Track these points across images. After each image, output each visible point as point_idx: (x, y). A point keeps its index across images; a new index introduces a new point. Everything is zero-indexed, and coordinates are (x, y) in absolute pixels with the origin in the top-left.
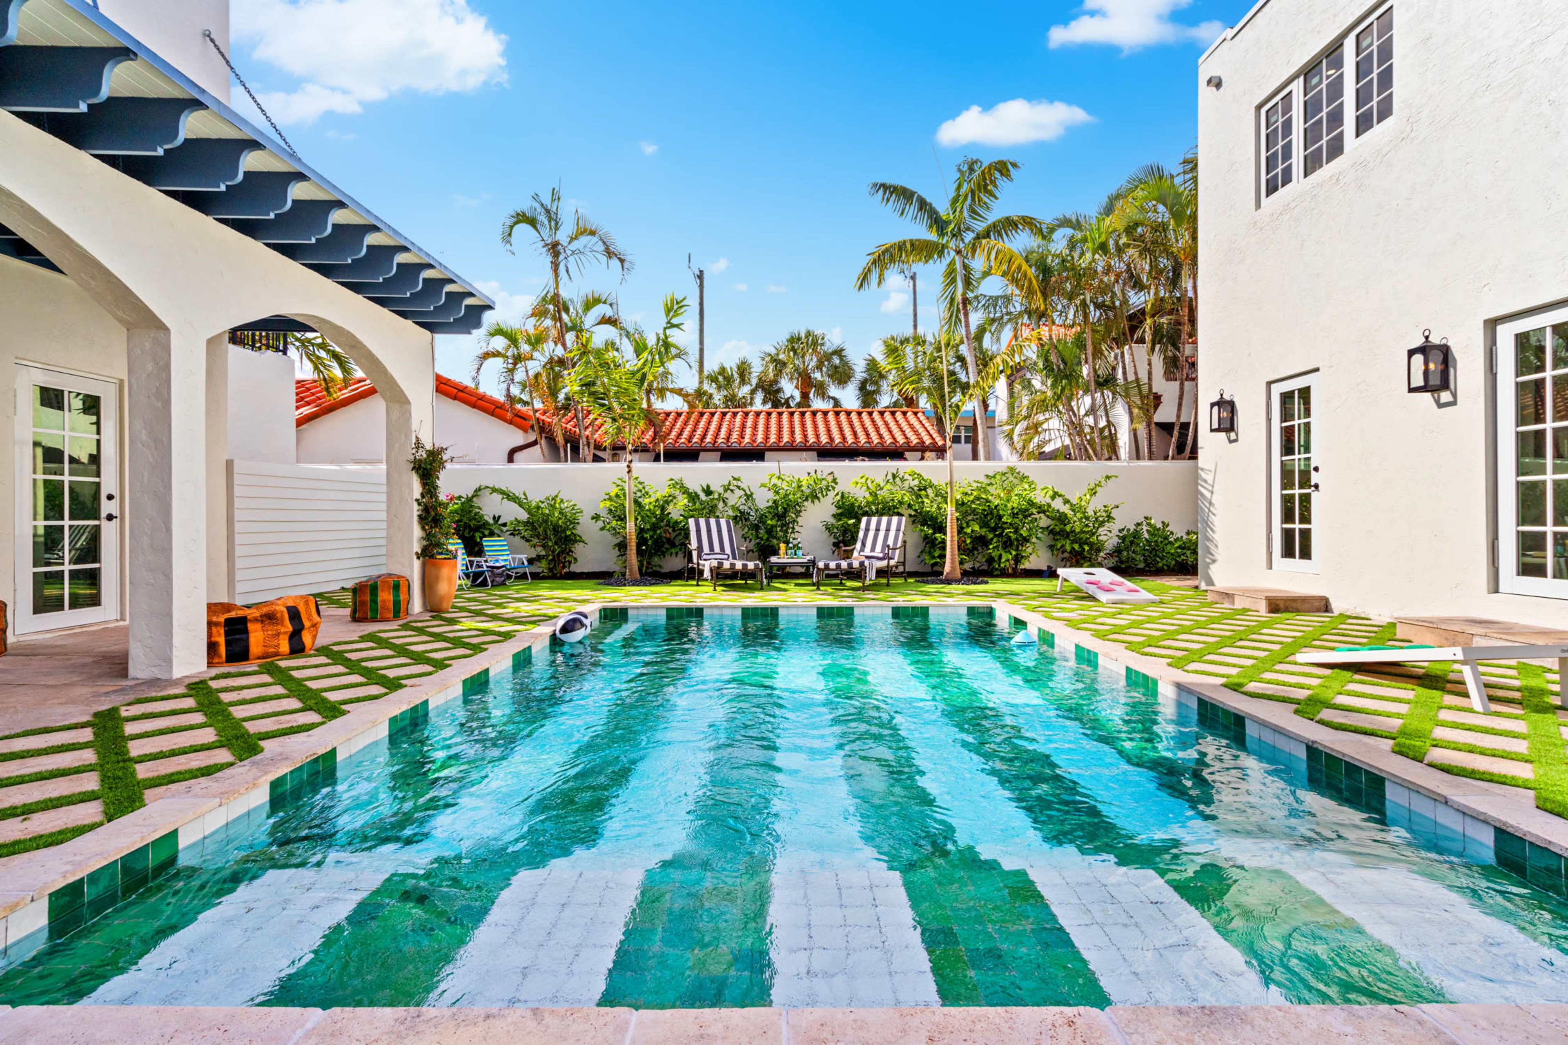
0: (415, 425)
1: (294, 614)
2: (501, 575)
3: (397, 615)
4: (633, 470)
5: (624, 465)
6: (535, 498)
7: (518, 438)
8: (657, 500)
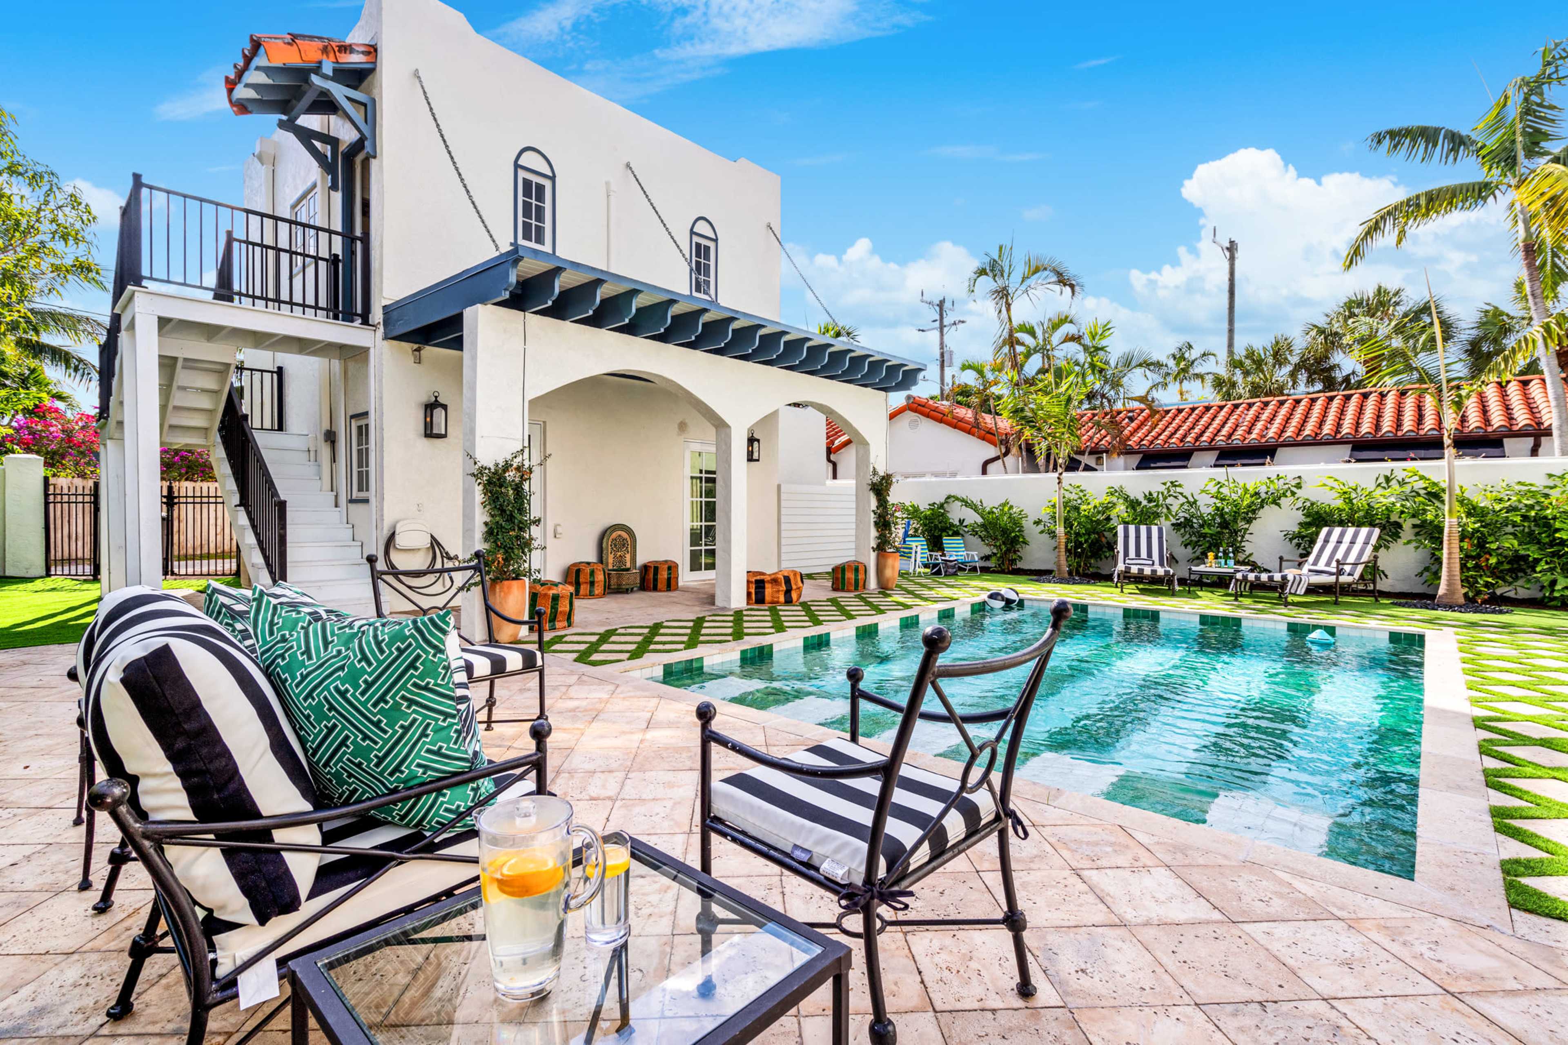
0: (872, 459)
1: (787, 580)
2: (953, 567)
3: (856, 589)
4: (1063, 481)
5: (1056, 475)
6: (988, 505)
7: (991, 451)
8: (1095, 507)
